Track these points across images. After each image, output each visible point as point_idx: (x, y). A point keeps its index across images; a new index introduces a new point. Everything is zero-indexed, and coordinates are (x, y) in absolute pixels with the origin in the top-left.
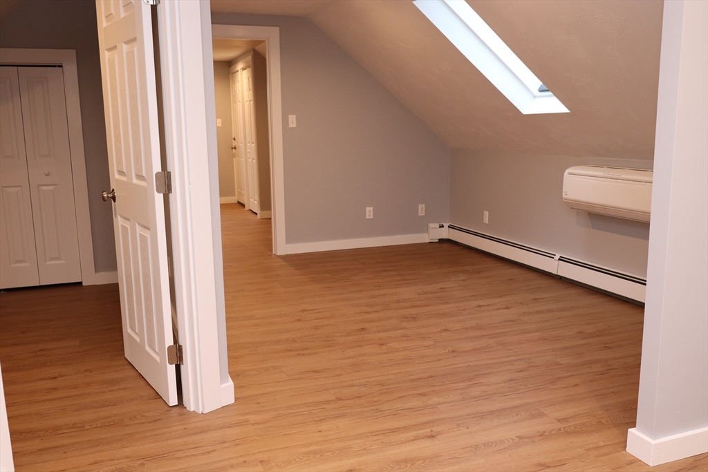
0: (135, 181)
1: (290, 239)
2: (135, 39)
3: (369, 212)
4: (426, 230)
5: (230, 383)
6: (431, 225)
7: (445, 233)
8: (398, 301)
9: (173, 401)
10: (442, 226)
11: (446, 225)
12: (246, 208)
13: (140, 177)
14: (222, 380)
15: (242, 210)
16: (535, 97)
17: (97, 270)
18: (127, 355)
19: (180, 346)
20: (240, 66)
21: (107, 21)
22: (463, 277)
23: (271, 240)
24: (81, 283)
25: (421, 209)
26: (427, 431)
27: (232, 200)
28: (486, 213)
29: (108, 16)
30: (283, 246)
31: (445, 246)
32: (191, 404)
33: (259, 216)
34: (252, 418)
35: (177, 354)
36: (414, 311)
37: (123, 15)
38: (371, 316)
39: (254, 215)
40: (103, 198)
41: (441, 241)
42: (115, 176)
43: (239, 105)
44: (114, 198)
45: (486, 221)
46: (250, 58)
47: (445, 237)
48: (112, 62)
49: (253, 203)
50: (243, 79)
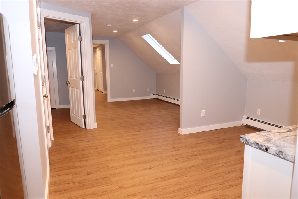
0: (75, 78)
1: (112, 98)
2: (76, 48)
3: (134, 90)
4: (150, 96)
5: (96, 123)
6: (151, 94)
7: (155, 96)
8: (139, 111)
9: (84, 127)
10: (154, 94)
11: (155, 94)
12: (100, 91)
13: (76, 78)
14: (95, 123)
15: (98, 91)
16: (173, 60)
17: (60, 104)
18: (72, 121)
19: (85, 115)
20: (98, 49)
21: (68, 43)
22: (157, 106)
23: (107, 99)
24: (56, 108)
25: (148, 90)
26: (139, 131)
27: (96, 89)
28: (165, 90)
29: (69, 42)
30: (110, 100)
31: (155, 100)
32: (88, 128)
33: (103, 93)
34: (101, 130)
35: (85, 117)
36: (142, 113)
37: (73, 42)
38: (131, 114)
39: (102, 93)
40: (67, 83)
41: (154, 98)
42: (69, 78)
43: (98, 61)
44: (69, 83)
45: (165, 93)
46: (101, 47)
47: (155, 97)
48: (69, 52)
49: (101, 89)
50: (99, 53)
